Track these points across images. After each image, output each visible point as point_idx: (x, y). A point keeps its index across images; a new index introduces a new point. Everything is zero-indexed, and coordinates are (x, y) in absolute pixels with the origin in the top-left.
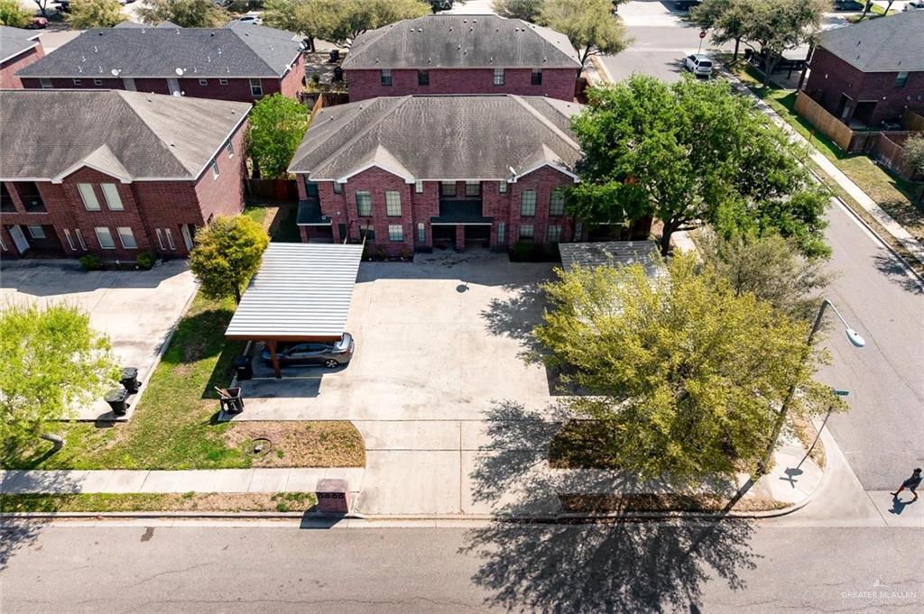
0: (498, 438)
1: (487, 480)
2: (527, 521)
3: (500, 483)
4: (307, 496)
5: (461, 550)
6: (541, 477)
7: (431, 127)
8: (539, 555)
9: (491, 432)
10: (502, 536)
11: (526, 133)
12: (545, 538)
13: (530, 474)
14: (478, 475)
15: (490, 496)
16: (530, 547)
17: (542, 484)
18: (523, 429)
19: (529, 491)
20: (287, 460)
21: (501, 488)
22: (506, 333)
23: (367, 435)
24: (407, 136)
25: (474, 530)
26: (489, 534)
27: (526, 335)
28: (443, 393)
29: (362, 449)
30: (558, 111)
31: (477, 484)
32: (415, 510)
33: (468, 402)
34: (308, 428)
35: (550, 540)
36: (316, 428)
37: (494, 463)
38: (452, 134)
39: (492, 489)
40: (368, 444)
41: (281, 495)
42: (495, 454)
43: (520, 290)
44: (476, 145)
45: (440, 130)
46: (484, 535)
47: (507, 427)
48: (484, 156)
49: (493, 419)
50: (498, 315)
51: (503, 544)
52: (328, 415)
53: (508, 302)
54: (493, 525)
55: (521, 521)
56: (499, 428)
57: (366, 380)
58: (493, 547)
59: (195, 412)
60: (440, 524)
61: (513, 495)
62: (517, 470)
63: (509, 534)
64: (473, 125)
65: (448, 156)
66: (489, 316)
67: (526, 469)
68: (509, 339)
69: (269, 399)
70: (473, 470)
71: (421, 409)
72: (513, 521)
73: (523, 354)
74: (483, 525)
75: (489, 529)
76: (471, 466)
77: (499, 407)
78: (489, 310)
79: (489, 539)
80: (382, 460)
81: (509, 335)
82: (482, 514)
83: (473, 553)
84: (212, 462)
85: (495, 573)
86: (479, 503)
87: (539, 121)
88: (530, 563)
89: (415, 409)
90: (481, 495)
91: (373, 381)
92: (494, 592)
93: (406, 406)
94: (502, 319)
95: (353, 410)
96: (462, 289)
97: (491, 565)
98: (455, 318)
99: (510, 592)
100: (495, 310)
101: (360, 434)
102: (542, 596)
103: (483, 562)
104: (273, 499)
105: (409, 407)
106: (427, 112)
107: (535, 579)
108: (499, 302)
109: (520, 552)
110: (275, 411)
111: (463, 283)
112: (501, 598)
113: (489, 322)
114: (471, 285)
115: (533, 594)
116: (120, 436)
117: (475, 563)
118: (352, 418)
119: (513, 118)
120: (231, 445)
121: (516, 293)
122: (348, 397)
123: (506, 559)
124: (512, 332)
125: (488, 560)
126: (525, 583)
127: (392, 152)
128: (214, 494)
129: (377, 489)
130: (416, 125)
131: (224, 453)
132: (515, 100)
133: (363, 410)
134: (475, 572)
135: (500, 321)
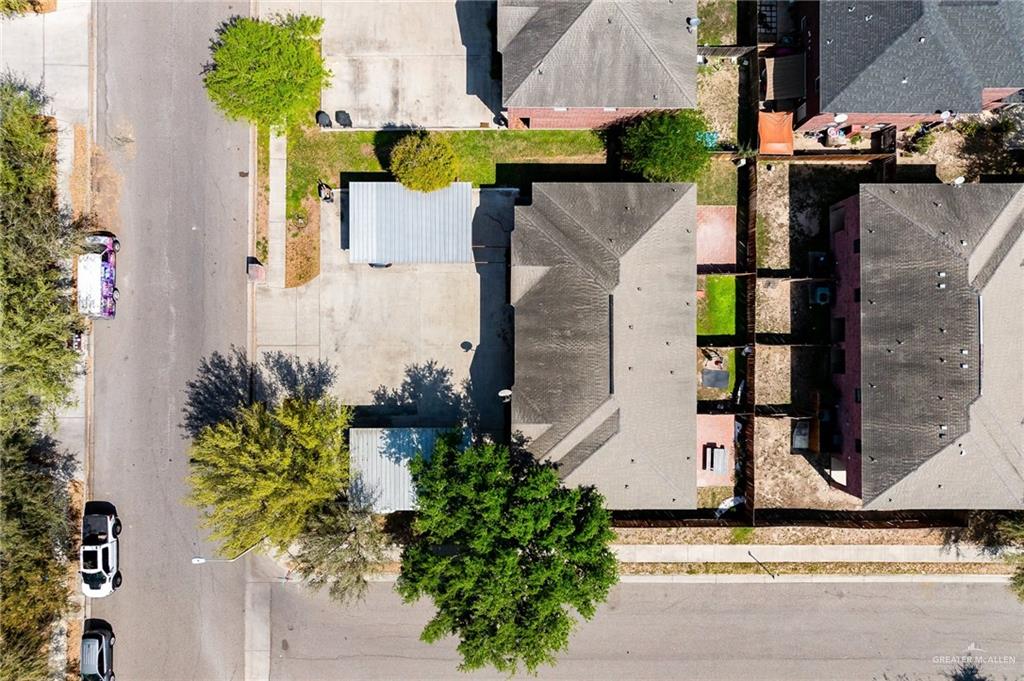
0: (306, 369)
1: (277, 361)
2: (251, 382)
3: (275, 369)
4: (265, 258)
5: (233, 345)
6: (279, 393)
7: (573, 316)
8: (230, 388)
9: (310, 364)
10: (242, 369)
11: (564, 409)
12: (240, 391)
13: (280, 386)
14: (280, 356)
15: (267, 362)
16: (235, 383)
17: (274, 393)
18: (313, 385)
19: (270, 385)
20: (291, 240)
21: (272, 369)
22: (408, 380)
23: (308, 286)
24: (562, 292)
25: (245, 353)
26: (243, 361)
27: (407, 394)
28: (345, 334)
29: (298, 284)
30: (601, 446)
31: (275, 354)
32: (258, 319)
33: (336, 350)
34: (315, 248)
35: (239, 394)
36: (314, 254)
37: (288, 366)
38: (564, 337)
39: (272, 364)
40: (302, 288)
41: (266, 242)
42: (294, 367)
43: (464, 393)
44: (552, 360)
45: (568, 324)
46: (242, 358)
47: (314, 375)
48: (540, 367)
49: (321, 366)
50: (431, 374)
51: (237, 369)
52: (324, 259)
53: (448, 383)
54: (249, 363)
55: (252, 380)
56: (313, 370)
57: (357, 279)
58: (235, 363)
59: (329, 173)
60: (249, 335)
61: (268, 376)
62: (283, 380)
63: (243, 372)
64: (574, 358)
65: (539, 333)
66: (430, 367)
67: (284, 385)
68: (402, 382)
69: (339, 218)
70: (283, 353)
71: (330, 319)
72: (252, 375)
73: (384, 391)
74: (249, 358)
75: (246, 362)
76: (286, 352)
77: (332, 371)
78: (438, 367)
79: (240, 360)
80: (289, 298)
81: (406, 382)
82: (255, 358)
83: (231, 352)
84: (290, 195)
85: (219, 363)
86: (263, 355)
87: (579, 424)
88: (225, 382)
89: (330, 316)
90: (268, 356)
91: (356, 285)
92: (208, 363)
93: (333, 310)
94: (426, 378)
95: (328, 275)
96: (466, 346)
97: (224, 361)
98: (426, 341)
99: (208, 370)
100: (438, 372)
101: (309, 283)
102: (206, 387)
103: (225, 357)
104: (264, 238)
105: (331, 312)
106: (591, 311)
107: (215, 383)
108: (448, 376)
109: (232, 377)
110: (329, 225)
111: (474, 348)
112: (205, 366)
113: (423, 367)
114: (471, 353)
115: (207, 382)
116: (311, 131)
117: (225, 353)
118: (322, 275)
119: (582, 398)
120: (303, 202)
121: (460, 390)
122: (341, 269)
123: (227, 369)
124: (410, 384)
125: (227, 360)
126: (213, 378)
127: (543, 280)
128: (268, 203)
129: (270, 297)
130: (574, 300)
131: (298, 199)
132: (604, 401)
133: (328, 282)
134: (220, 353)
135: (424, 375)
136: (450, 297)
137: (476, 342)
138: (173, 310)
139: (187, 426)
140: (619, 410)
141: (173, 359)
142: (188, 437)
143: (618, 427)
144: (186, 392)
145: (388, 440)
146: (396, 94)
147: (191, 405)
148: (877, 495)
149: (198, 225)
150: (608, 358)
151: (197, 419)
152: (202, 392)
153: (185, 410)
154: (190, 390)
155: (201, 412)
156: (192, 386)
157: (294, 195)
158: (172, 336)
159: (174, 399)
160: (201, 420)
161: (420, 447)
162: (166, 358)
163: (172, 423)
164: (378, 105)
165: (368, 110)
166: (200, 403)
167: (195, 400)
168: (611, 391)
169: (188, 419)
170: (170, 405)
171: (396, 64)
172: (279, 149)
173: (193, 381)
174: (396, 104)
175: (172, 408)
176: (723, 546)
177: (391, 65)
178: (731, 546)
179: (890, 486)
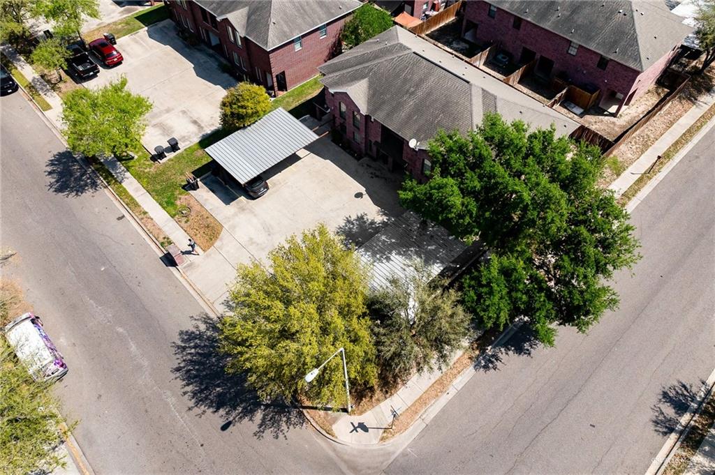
5: (192, 317)
7: (405, 81)
10: (212, 326)
15: (230, 307)
20: (186, 226)
22: (343, 238)
23: (221, 240)
24: (387, 80)
25: (206, 314)
26: (209, 321)
29: (213, 244)
32: (199, 286)
34: (208, 218)
36: (210, 221)
38: (413, 93)
40: (217, 244)
41: (168, 239)
43: (385, 219)
44: (419, 109)
45: (407, 87)
46: (207, 320)
48: (416, 119)
50: (353, 224)
51: (208, 329)
52: (220, 218)
53: (370, 221)
54: (215, 318)
57: (253, 213)
58: (203, 327)
60: (200, 301)
63: (214, 328)
64: (429, 94)
65: (397, 108)
66: (349, 221)
68: (340, 242)
71: (254, 245)
74: (212, 315)
75: (211, 320)
78: (354, 217)
79: (206, 323)
81: (343, 240)
82: (217, 312)
83: (194, 322)
84: (165, 205)
85: (189, 337)
86: (222, 306)
87: (471, 114)
88: (205, 346)
89: (252, 243)
90: (227, 304)
91: (255, 215)
92: (180, 343)
93: (251, 239)
94: (353, 228)
95: (231, 223)
96: (359, 195)
97: (193, 333)
98: (332, 210)
99: (184, 348)
100: (356, 220)
101: (220, 237)
102: (191, 361)
103: (192, 329)
104: (164, 238)
105: (251, 241)
106: (412, 69)
107: (198, 353)
108: (365, 217)
109: (208, 338)
110: (206, 200)
111: (364, 192)
112: (179, 347)
113: (344, 224)
114: (366, 197)
115: (189, 357)
116: (153, 168)
117: (189, 326)
118: (226, 226)
119: (457, 103)
120: (178, 203)
121: (381, 218)
122: (237, 215)
123: (200, 336)
124: (346, 240)
125: (194, 330)
126: (193, 351)
127: (370, 87)
128: (152, 219)
129: (198, 265)
130: (398, 75)
131: (173, 204)
132: (471, 90)
133: (234, 227)
134: (184, 329)
135: (350, 228)
136: (322, 181)
137: (363, 190)
138: (120, 330)
139: (197, 404)
140: (483, 89)
141: (146, 363)
142: (204, 411)
143: (492, 95)
144: (176, 378)
145: (368, 253)
146: (195, 122)
147: (188, 385)
148: (640, 60)
149: (104, 264)
150: (447, 73)
151: (201, 391)
152: (190, 367)
153: (185, 393)
154: (178, 374)
155: (201, 384)
156: (178, 369)
157: (167, 203)
158: (133, 348)
159: (169, 393)
160: (206, 388)
161: (393, 241)
162: (139, 368)
163: (180, 413)
164: (188, 132)
165: (184, 137)
166: (196, 376)
167: (189, 378)
168: (468, 82)
169: (193, 398)
170: (169, 400)
171: (184, 112)
172: (137, 190)
173: (177, 366)
174: (199, 126)
175: (172, 400)
176: (616, 181)
177: (181, 114)
178: (620, 178)
179: (638, 51)
